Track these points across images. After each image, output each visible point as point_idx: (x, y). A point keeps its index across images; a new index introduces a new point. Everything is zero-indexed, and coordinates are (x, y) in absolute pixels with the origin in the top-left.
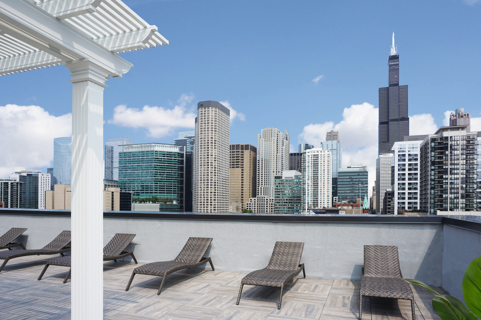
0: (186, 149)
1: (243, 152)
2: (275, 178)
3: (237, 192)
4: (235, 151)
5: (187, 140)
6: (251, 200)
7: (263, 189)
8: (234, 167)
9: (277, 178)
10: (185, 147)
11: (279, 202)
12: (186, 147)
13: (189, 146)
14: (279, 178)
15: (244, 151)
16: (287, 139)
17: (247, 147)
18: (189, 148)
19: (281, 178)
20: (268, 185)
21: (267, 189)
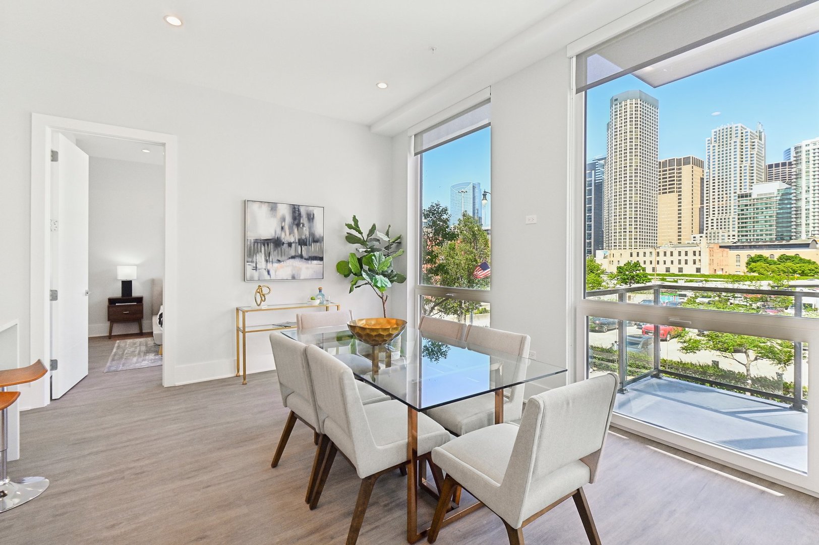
0: (595, 175)
1: (680, 169)
2: (739, 197)
3: (671, 228)
4: (668, 168)
5: (597, 164)
6: (694, 237)
7: (715, 221)
8: (666, 193)
9: (742, 197)
10: (593, 171)
11: (746, 236)
12: (595, 173)
13: (599, 171)
14: (746, 196)
15: (682, 167)
16: (760, 139)
17: (687, 161)
18: (599, 173)
19: (750, 196)
20: (725, 214)
21: (723, 220)
